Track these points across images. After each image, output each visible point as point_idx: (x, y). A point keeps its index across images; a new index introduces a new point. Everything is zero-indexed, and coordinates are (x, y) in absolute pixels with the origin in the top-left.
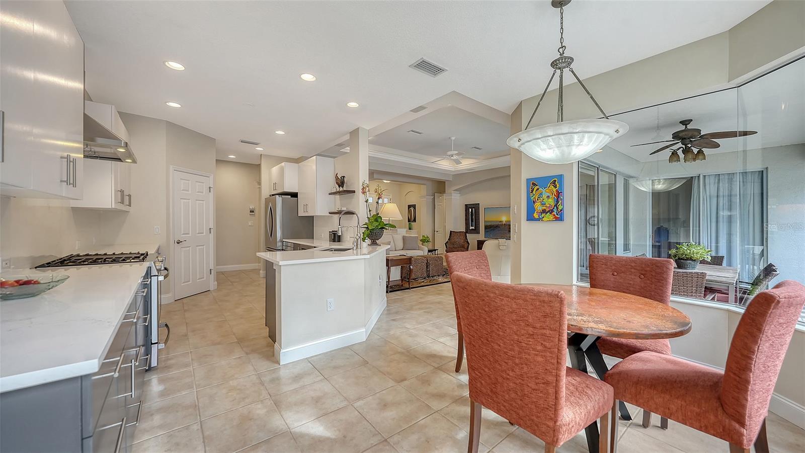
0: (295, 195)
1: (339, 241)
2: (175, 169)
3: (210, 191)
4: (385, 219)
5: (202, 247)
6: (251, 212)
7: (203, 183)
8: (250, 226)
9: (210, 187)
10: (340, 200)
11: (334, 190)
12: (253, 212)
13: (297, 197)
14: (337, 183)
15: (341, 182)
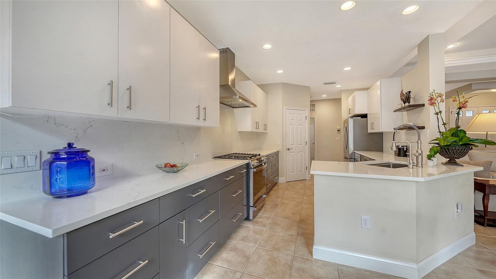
0: (365, 116)
1: (406, 156)
2: (287, 108)
3: (306, 119)
4: (470, 134)
5: (302, 153)
6: (338, 131)
7: (302, 114)
8: (337, 140)
9: (306, 117)
10: (408, 115)
11: (400, 107)
12: (339, 131)
13: (367, 118)
14: (402, 99)
15: (406, 98)
